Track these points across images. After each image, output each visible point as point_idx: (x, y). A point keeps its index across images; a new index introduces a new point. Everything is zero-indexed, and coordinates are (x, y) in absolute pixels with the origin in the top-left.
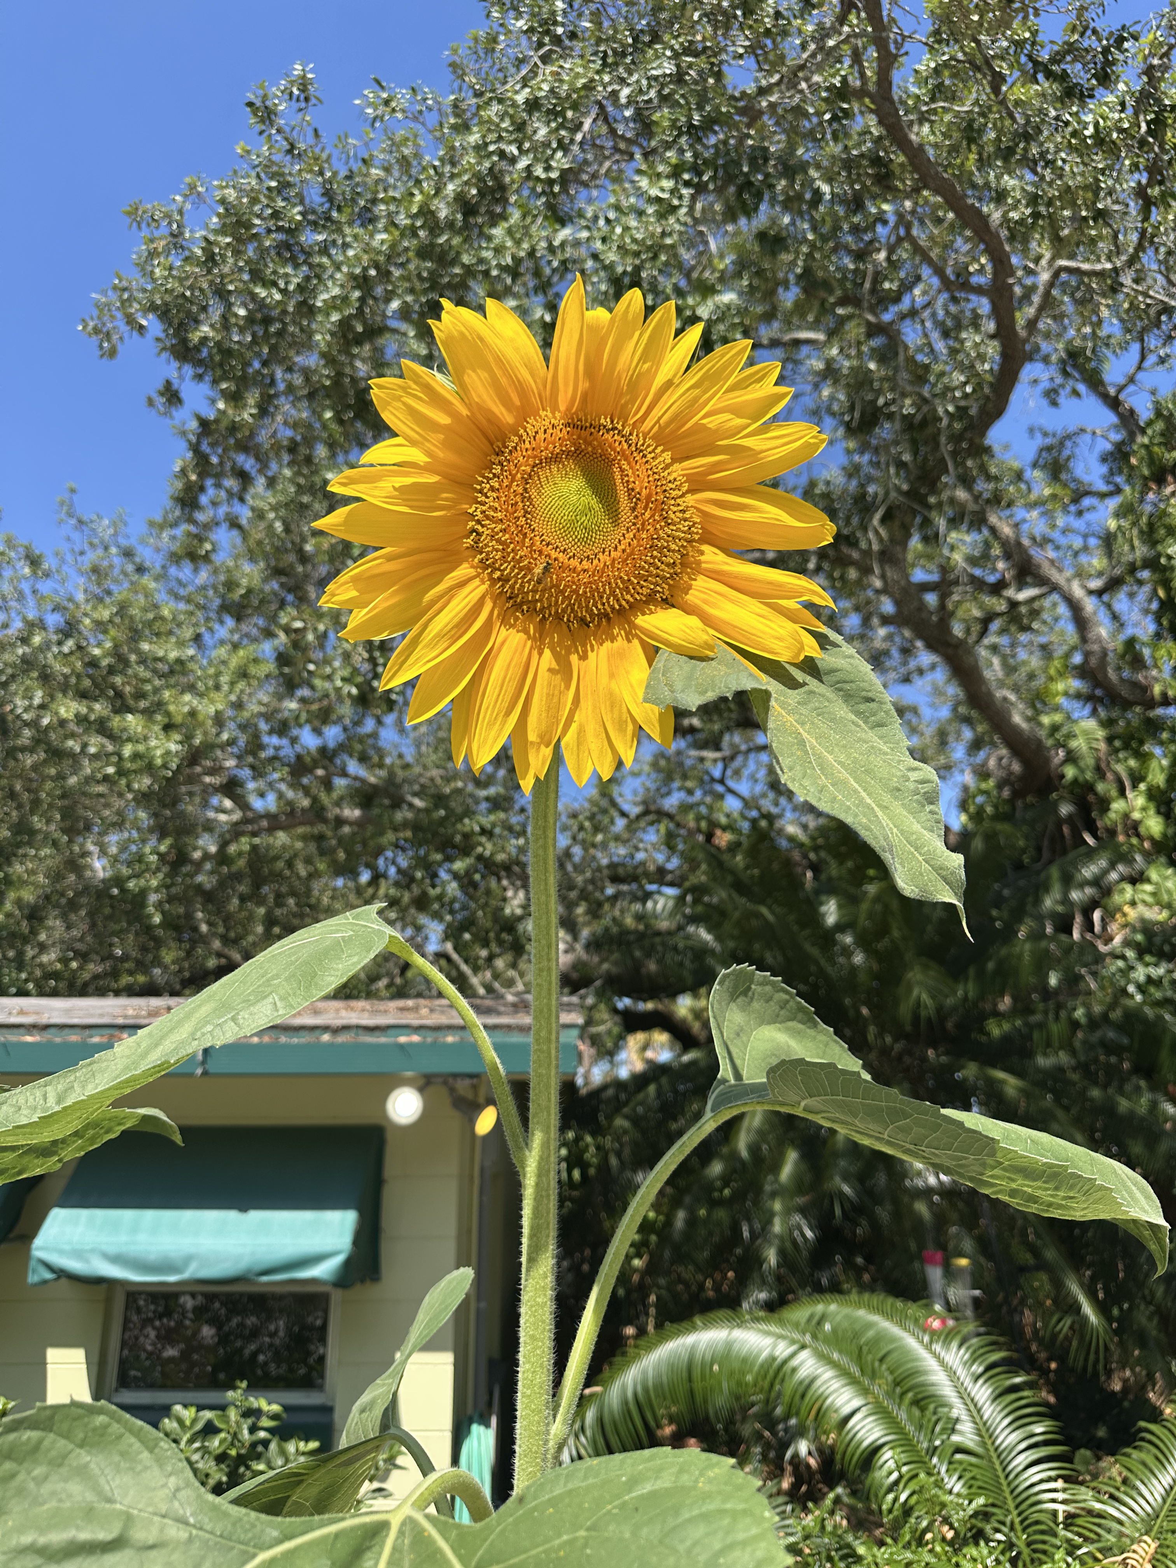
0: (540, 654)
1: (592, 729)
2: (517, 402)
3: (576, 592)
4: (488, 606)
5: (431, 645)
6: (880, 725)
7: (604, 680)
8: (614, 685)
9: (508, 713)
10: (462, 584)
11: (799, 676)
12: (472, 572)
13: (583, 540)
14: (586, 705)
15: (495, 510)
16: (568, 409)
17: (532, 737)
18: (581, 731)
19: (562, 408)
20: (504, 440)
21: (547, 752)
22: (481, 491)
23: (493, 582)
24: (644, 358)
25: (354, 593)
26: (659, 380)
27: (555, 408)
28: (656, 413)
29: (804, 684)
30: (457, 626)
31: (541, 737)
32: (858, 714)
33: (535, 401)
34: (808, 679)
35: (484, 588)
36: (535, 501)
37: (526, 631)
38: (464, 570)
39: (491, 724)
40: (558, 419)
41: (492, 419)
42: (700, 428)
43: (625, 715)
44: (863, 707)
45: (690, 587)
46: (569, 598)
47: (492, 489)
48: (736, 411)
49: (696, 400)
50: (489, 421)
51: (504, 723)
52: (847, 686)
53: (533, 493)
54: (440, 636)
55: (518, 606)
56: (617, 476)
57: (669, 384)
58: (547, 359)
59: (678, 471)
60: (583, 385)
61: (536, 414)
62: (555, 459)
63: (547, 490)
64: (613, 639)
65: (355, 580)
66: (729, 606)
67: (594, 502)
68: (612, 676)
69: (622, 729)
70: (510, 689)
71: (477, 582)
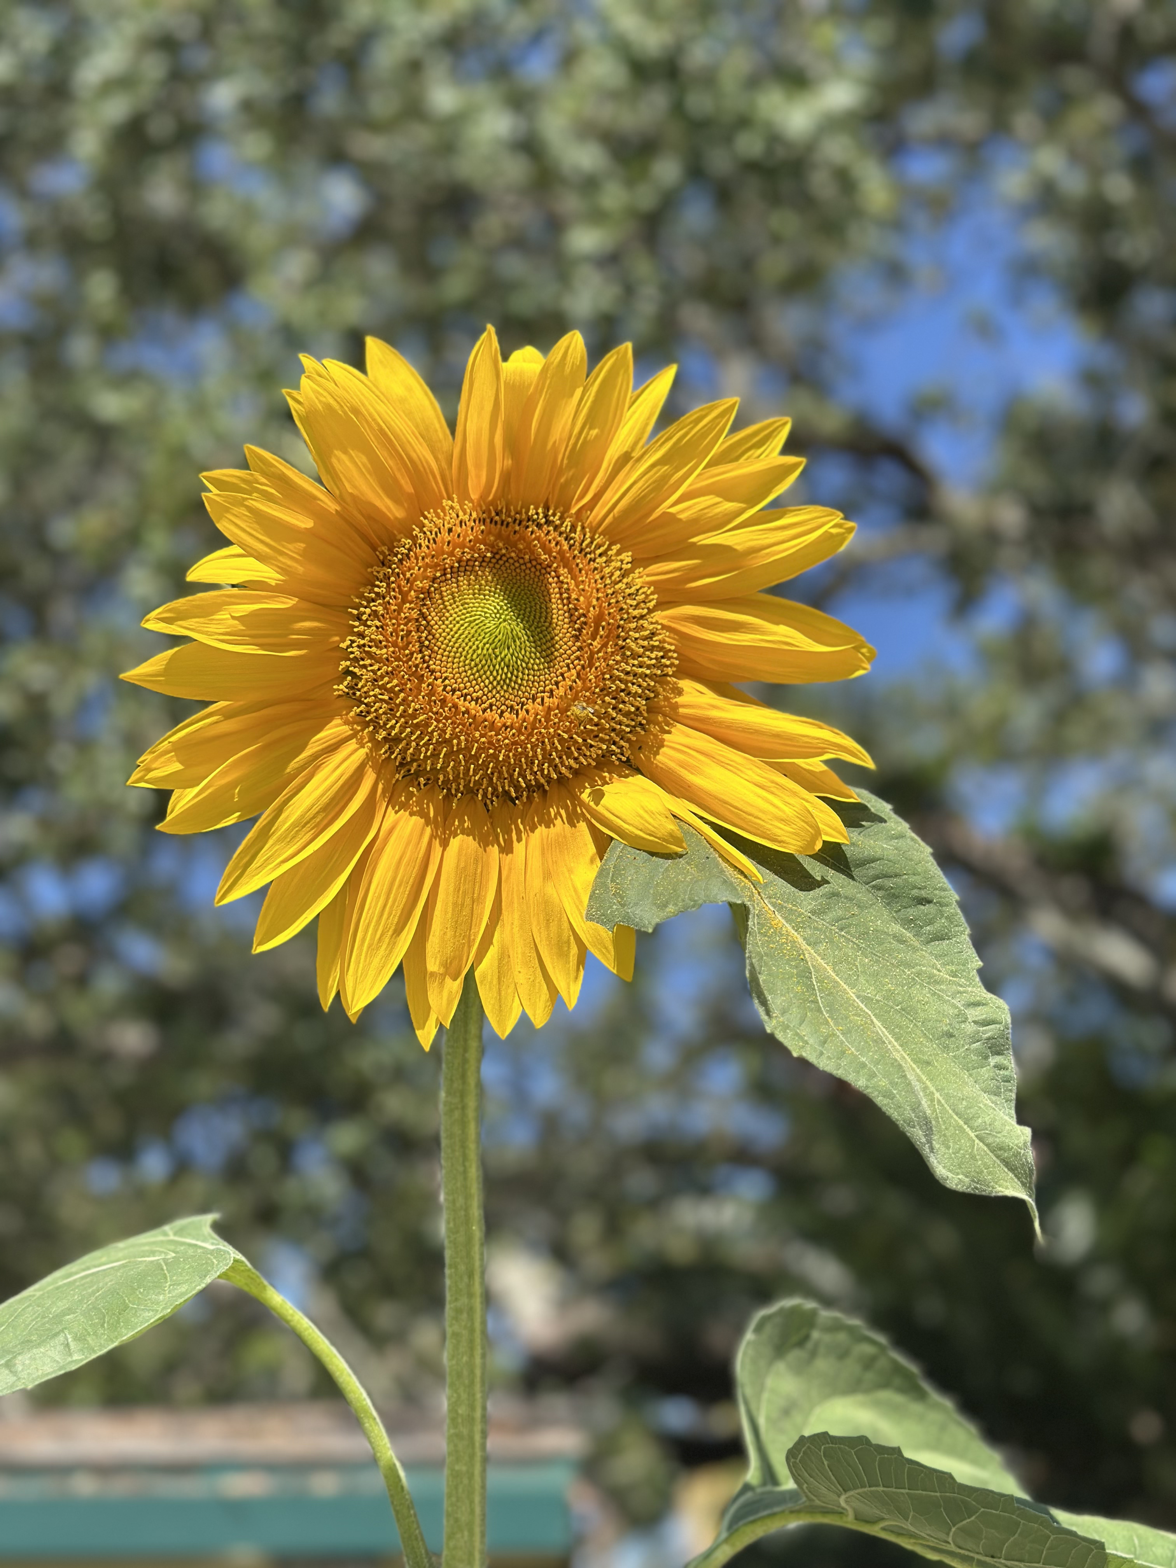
0: (445, 844)
1: (518, 953)
2: (409, 488)
3: (495, 756)
4: (370, 777)
5: (289, 837)
6: (939, 937)
7: (536, 881)
8: (550, 890)
9: (398, 930)
10: (332, 748)
11: (816, 870)
12: (346, 730)
13: (506, 682)
14: (510, 918)
15: (378, 644)
16: (483, 497)
17: (433, 965)
18: (504, 957)
19: (474, 496)
20: (392, 543)
21: (455, 987)
22: (358, 618)
23: (377, 745)
24: (591, 421)
25: (177, 766)
26: (614, 451)
27: (464, 496)
28: (610, 497)
29: (825, 882)
30: (325, 809)
31: (446, 965)
32: (907, 922)
33: (437, 486)
34: (831, 874)
35: (362, 752)
36: (437, 630)
37: (423, 814)
38: (335, 729)
39: (373, 949)
40: (468, 513)
41: (373, 515)
42: (669, 519)
43: (567, 933)
44: (912, 912)
45: (661, 744)
46: (485, 765)
47: (375, 614)
48: (724, 491)
49: (665, 478)
50: (369, 518)
51: (392, 945)
52: (889, 883)
53: (433, 617)
54: (301, 824)
55: (412, 778)
56: (554, 589)
57: (625, 459)
58: (452, 425)
59: (641, 578)
60: (503, 462)
61: (437, 505)
62: (464, 567)
63: (454, 611)
64: (549, 823)
65: (179, 749)
66: (717, 772)
67: (518, 628)
68: (547, 875)
69: (561, 952)
70: (402, 896)
71: (353, 744)
